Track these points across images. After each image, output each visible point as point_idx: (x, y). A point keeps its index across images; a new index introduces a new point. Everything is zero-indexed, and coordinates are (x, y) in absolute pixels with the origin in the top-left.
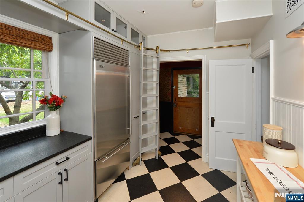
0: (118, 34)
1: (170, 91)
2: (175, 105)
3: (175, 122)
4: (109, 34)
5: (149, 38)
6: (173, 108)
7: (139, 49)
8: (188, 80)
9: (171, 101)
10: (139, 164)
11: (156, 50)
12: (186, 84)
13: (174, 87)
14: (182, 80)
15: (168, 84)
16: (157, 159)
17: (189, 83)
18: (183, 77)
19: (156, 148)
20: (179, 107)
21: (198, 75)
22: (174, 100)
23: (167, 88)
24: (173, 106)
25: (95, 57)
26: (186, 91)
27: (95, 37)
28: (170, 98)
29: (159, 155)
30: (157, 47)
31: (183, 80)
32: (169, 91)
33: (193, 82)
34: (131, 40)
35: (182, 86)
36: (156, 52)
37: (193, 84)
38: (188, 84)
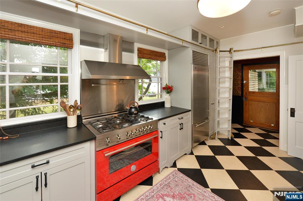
0: (203, 45)
1: (240, 86)
2: (245, 99)
3: (245, 115)
4: (198, 47)
5: (222, 41)
6: (243, 101)
7: (216, 53)
8: (260, 75)
9: (240, 95)
10: (215, 139)
11: (230, 51)
12: (257, 79)
13: (244, 82)
14: (252, 75)
15: (238, 79)
16: (230, 139)
17: (261, 79)
18: (253, 73)
19: (229, 130)
20: (250, 102)
21: (275, 70)
22: (244, 94)
23: (236, 83)
24: (243, 99)
25: (193, 62)
26: (257, 88)
27: (193, 51)
28: (240, 92)
29: (231, 138)
30: (231, 48)
31: (254, 75)
32: (238, 86)
33: (267, 78)
34: (210, 47)
35: (253, 81)
36: (230, 53)
37: (267, 80)
38: (259, 80)
